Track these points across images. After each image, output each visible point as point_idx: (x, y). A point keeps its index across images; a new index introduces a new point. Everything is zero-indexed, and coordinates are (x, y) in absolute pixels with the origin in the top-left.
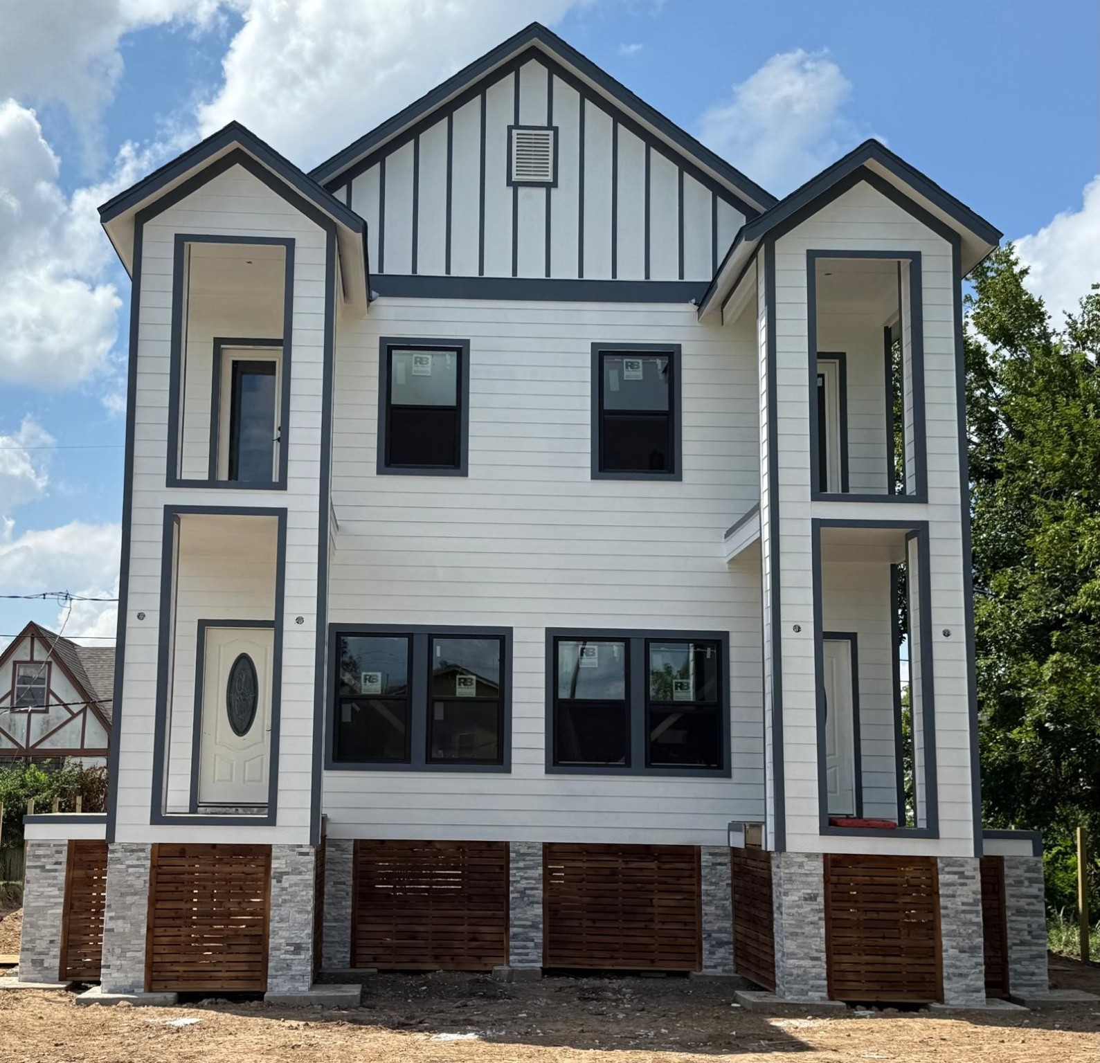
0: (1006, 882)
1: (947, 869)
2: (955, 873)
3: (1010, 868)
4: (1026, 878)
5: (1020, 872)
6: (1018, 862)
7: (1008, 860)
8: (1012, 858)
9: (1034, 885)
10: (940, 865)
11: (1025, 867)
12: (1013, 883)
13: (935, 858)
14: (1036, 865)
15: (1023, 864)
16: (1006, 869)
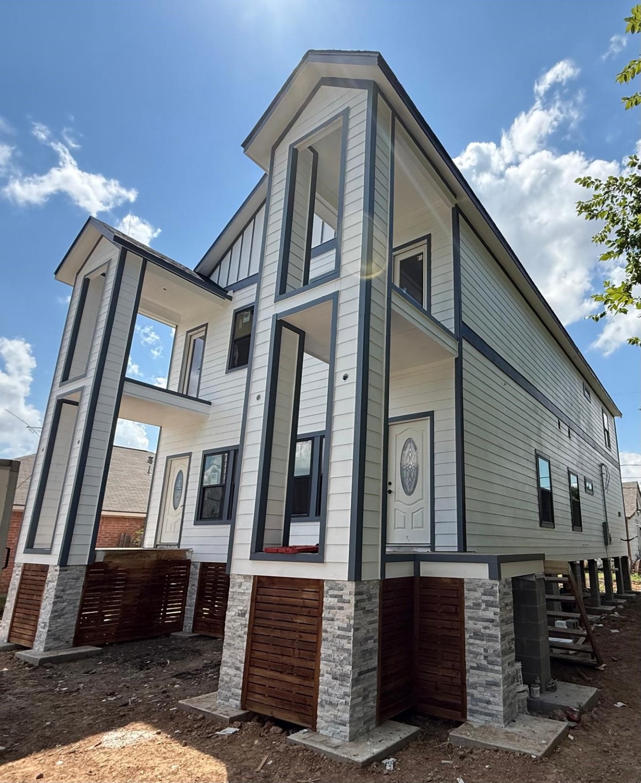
0: (466, 604)
1: (331, 592)
2: (335, 596)
3: (469, 590)
4: (483, 601)
5: (478, 594)
6: (476, 585)
7: (467, 583)
8: (471, 581)
9: (490, 608)
10: (326, 588)
11: (481, 590)
12: (472, 605)
13: (323, 581)
14: (492, 588)
15: (481, 587)
16: (465, 592)
